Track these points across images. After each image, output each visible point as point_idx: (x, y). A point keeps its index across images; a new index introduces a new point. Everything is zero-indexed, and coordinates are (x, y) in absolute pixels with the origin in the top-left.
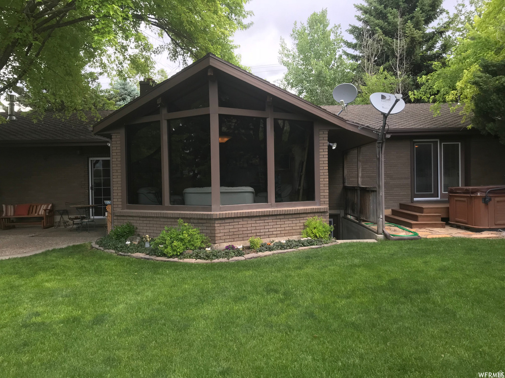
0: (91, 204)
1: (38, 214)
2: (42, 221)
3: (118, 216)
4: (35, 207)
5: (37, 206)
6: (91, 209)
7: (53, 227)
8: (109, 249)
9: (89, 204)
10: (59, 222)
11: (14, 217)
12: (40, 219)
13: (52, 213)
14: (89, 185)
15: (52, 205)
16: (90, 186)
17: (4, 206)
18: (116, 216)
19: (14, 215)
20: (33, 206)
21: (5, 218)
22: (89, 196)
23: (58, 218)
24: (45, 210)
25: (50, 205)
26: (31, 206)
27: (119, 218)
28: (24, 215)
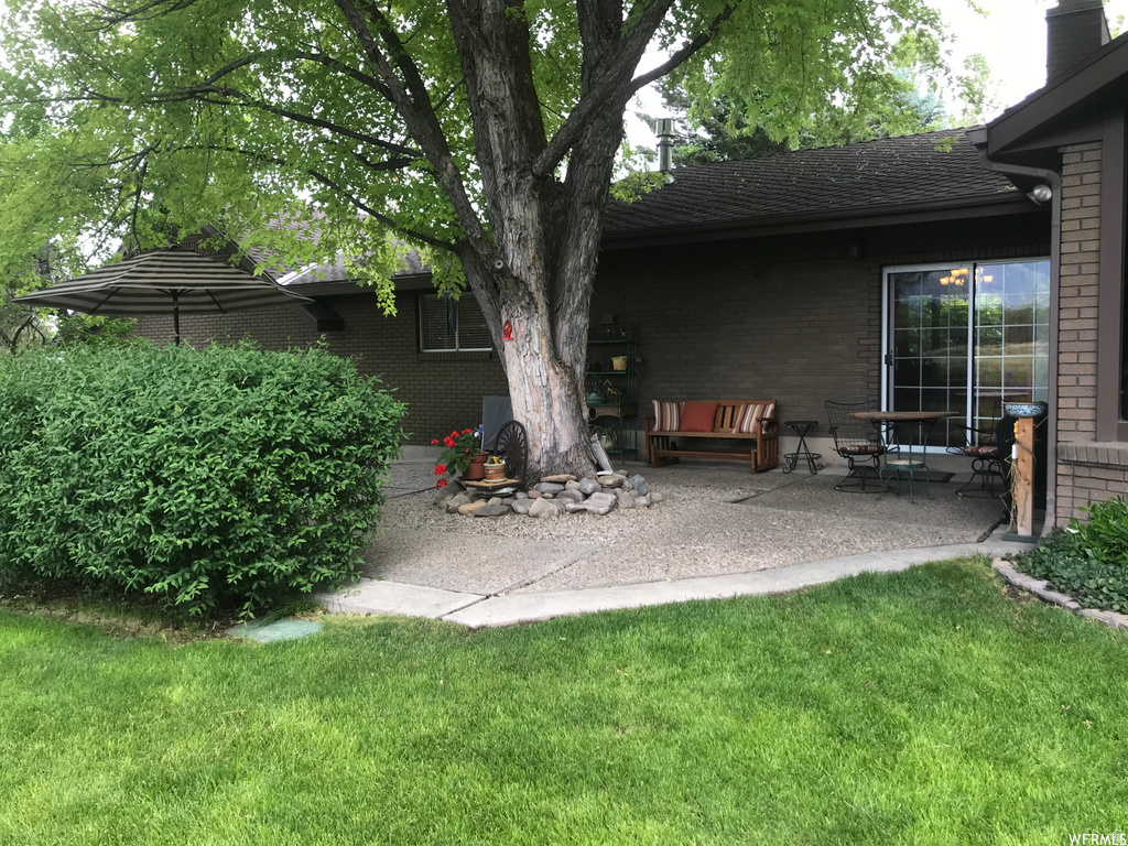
0: (884, 409)
1: (740, 431)
2: (753, 451)
3: (1078, 464)
4: (729, 410)
5: (734, 408)
6: (884, 427)
7: (775, 468)
8: (1102, 609)
9: (879, 409)
10: (795, 457)
11: (680, 434)
12: (744, 444)
13: (773, 427)
14: (880, 351)
15: (776, 405)
16: (884, 352)
17: (656, 403)
18: (1068, 463)
19: (679, 430)
20: (725, 407)
21: (658, 437)
22: (880, 383)
23: (789, 445)
24: (760, 420)
25: (771, 407)
26: (719, 406)
27: (1080, 471)
28: (703, 431)
